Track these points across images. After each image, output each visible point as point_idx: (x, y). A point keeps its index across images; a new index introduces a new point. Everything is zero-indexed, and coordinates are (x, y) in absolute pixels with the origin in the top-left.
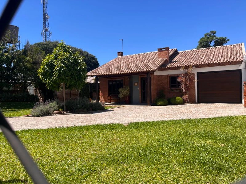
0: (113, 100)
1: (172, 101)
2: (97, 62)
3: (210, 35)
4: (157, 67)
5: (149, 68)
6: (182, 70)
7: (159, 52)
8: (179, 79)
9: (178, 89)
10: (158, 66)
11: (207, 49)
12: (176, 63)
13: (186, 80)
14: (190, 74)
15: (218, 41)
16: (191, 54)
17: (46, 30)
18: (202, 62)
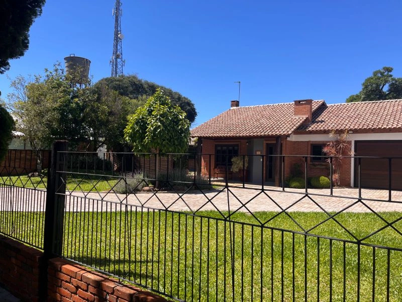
0: (221, 175)
1: (313, 182)
2: (194, 110)
3: (382, 74)
4: (293, 130)
5: (280, 130)
6: (331, 135)
7: (297, 105)
8: (325, 150)
9: (323, 164)
10: (295, 128)
11: (373, 103)
12: (322, 124)
13: (337, 152)
14: (344, 142)
15: (396, 84)
16: (347, 110)
17: (117, 57)
18: (364, 125)
